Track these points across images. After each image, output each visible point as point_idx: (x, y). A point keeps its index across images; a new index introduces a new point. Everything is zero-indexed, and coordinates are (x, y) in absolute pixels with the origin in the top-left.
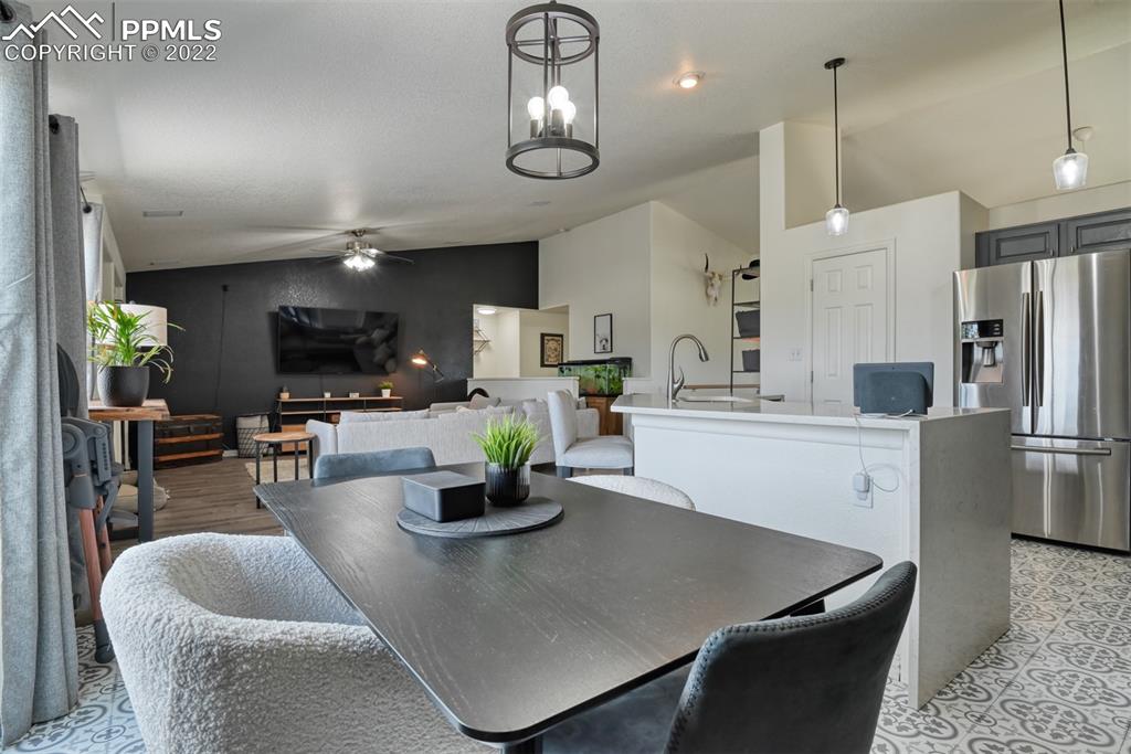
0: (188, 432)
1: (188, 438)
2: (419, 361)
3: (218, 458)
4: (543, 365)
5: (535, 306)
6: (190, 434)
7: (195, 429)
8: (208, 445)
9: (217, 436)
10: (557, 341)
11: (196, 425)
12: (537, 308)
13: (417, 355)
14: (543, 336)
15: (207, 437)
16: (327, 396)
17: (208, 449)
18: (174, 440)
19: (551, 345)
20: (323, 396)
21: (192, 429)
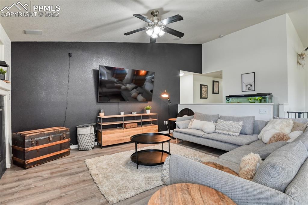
0: (48, 140)
1: (49, 144)
2: (165, 96)
3: (67, 153)
4: (201, 98)
5: (200, 72)
6: (50, 141)
7: (53, 138)
8: (61, 147)
9: (67, 140)
10: (206, 87)
11: (53, 136)
12: (201, 73)
13: (164, 93)
14: (201, 85)
15: (60, 142)
16: (122, 113)
17: (61, 150)
18: (39, 147)
19: (204, 89)
20: (120, 114)
21: (51, 139)
